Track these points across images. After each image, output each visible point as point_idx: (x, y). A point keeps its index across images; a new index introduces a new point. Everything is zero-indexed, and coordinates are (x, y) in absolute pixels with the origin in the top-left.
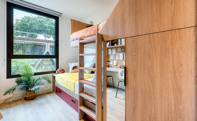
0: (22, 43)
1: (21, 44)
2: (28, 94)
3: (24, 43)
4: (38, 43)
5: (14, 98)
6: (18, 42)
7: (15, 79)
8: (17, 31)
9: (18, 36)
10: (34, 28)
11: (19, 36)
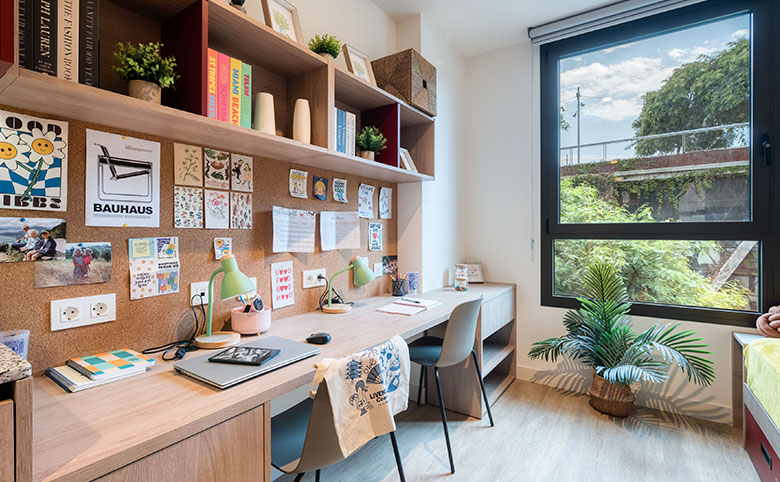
0: (662, 177)
1: (657, 181)
2: (600, 389)
3: (669, 176)
4: (730, 168)
5: (562, 379)
6: (647, 177)
7: (562, 313)
8: (650, 136)
9: (651, 153)
10: (718, 105)
11: (657, 154)
